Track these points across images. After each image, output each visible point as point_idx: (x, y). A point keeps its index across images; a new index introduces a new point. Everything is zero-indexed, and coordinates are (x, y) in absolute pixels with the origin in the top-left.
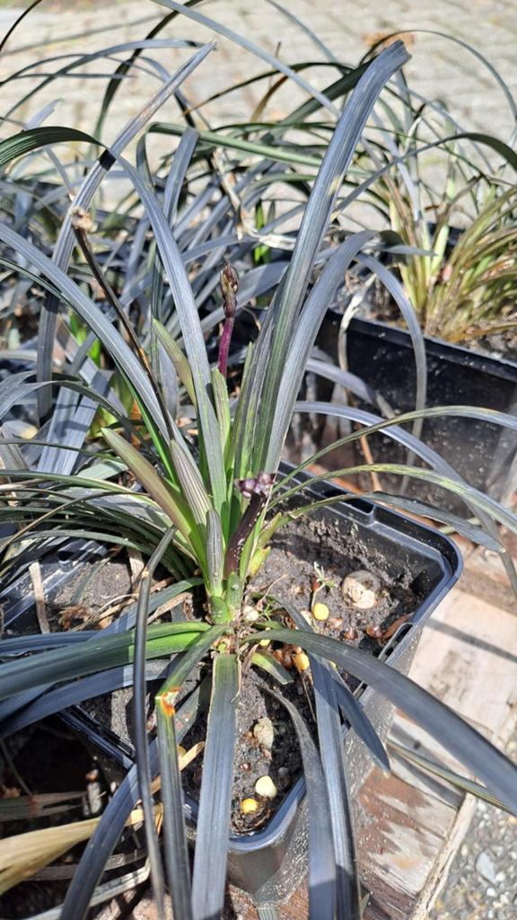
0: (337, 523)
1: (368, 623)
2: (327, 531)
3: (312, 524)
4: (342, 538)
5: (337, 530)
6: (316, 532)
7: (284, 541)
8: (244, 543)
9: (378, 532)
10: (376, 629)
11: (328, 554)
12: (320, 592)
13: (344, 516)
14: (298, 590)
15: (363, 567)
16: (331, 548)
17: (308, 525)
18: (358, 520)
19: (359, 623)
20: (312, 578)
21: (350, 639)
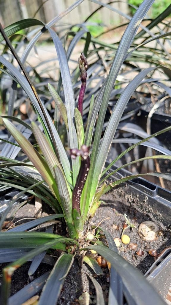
0: (138, 196)
1: (150, 248)
2: (133, 200)
3: (126, 196)
4: (140, 204)
5: (138, 199)
6: (128, 200)
7: (113, 204)
8: (81, 193)
9: (158, 201)
10: (154, 252)
11: (133, 212)
12: (127, 230)
13: (141, 192)
14: (116, 227)
15: (151, 220)
16: (135, 209)
17: (124, 197)
18: (149, 194)
19: (145, 248)
20: (124, 222)
21: (140, 255)
